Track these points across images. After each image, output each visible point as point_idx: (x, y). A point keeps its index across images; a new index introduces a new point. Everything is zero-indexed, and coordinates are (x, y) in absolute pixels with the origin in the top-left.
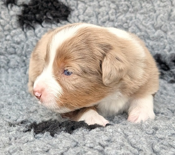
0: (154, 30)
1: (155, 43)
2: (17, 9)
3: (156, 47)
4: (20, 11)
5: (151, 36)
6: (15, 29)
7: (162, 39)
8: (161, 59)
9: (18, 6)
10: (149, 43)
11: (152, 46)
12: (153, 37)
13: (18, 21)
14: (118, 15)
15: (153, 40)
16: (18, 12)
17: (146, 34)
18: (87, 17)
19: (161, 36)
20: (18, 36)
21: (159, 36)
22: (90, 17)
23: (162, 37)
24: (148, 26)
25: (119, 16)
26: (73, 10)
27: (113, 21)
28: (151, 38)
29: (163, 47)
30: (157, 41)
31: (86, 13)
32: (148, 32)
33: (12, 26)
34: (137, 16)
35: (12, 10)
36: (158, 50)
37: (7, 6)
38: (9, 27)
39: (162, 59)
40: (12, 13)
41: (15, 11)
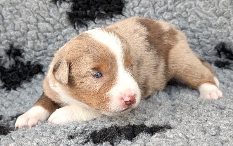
0: (216, 17)
1: (218, 31)
2: (66, 6)
3: (220, 35)
4: (69, 8)
5: (213, 24)
6: (65, 27)
7: (225, 26)
8: (225, 47)
9: (67, 2)
10: (211, 32)
11: (215, 35)
12: (215, 25)
13: (68, 18)
14: (176, 3)
15: (216, 28)
16: (67, 9)
17: (208, 22)
18: (143, 9)
19: (225, 22)
20: (70, 35)
21: (222, 23)
22: (146, 8)
23: (225, 24)
24: (209, 13)
25: (177, 5)
26: (127, 2)
27: (171, 11)
28: (213, 26)
29: (227, 34)
30: (220, 28)
31: (142, 4)
32: (209, 20)
33: (63, 25)
34: (197, 4)
35: (61, 7)
36: (222, 38)
37: (56, 3)
38: (59, 26)
39: (228, 48)
40: (61, 10)
41: (64, 8)
